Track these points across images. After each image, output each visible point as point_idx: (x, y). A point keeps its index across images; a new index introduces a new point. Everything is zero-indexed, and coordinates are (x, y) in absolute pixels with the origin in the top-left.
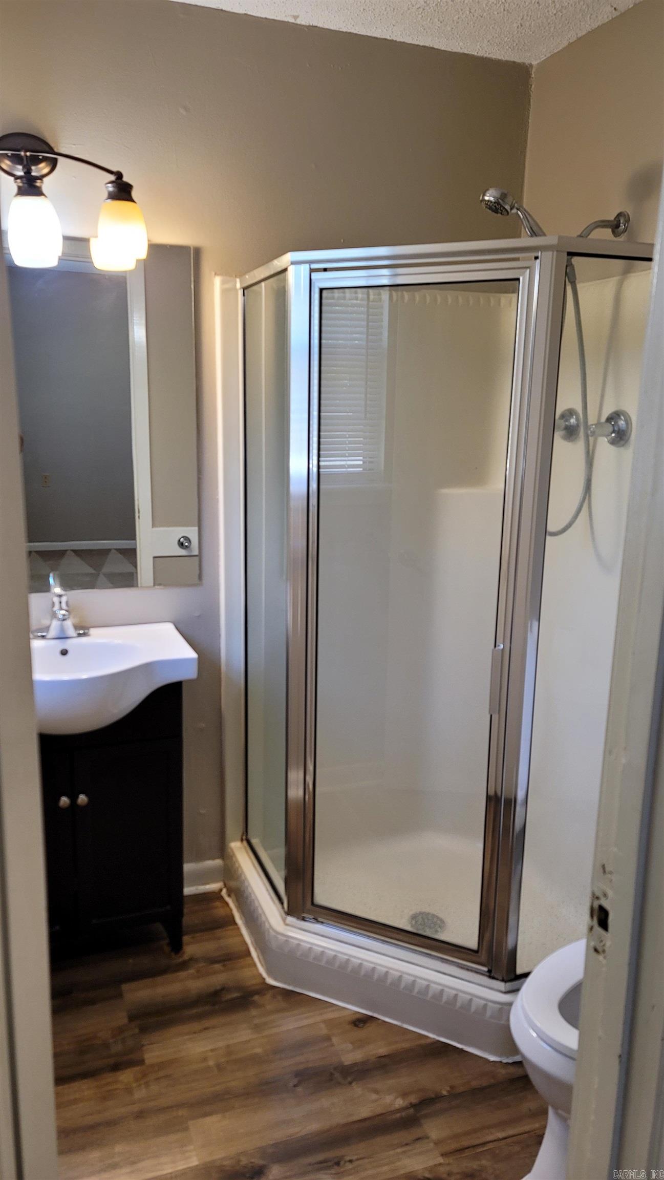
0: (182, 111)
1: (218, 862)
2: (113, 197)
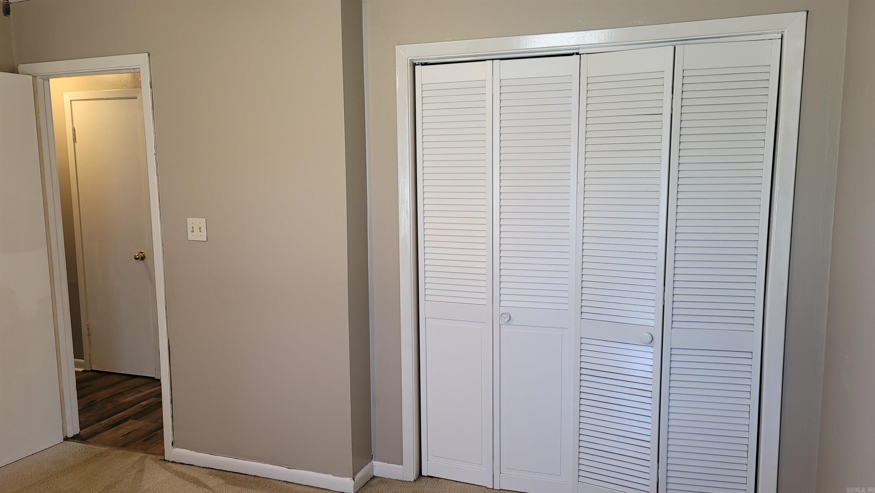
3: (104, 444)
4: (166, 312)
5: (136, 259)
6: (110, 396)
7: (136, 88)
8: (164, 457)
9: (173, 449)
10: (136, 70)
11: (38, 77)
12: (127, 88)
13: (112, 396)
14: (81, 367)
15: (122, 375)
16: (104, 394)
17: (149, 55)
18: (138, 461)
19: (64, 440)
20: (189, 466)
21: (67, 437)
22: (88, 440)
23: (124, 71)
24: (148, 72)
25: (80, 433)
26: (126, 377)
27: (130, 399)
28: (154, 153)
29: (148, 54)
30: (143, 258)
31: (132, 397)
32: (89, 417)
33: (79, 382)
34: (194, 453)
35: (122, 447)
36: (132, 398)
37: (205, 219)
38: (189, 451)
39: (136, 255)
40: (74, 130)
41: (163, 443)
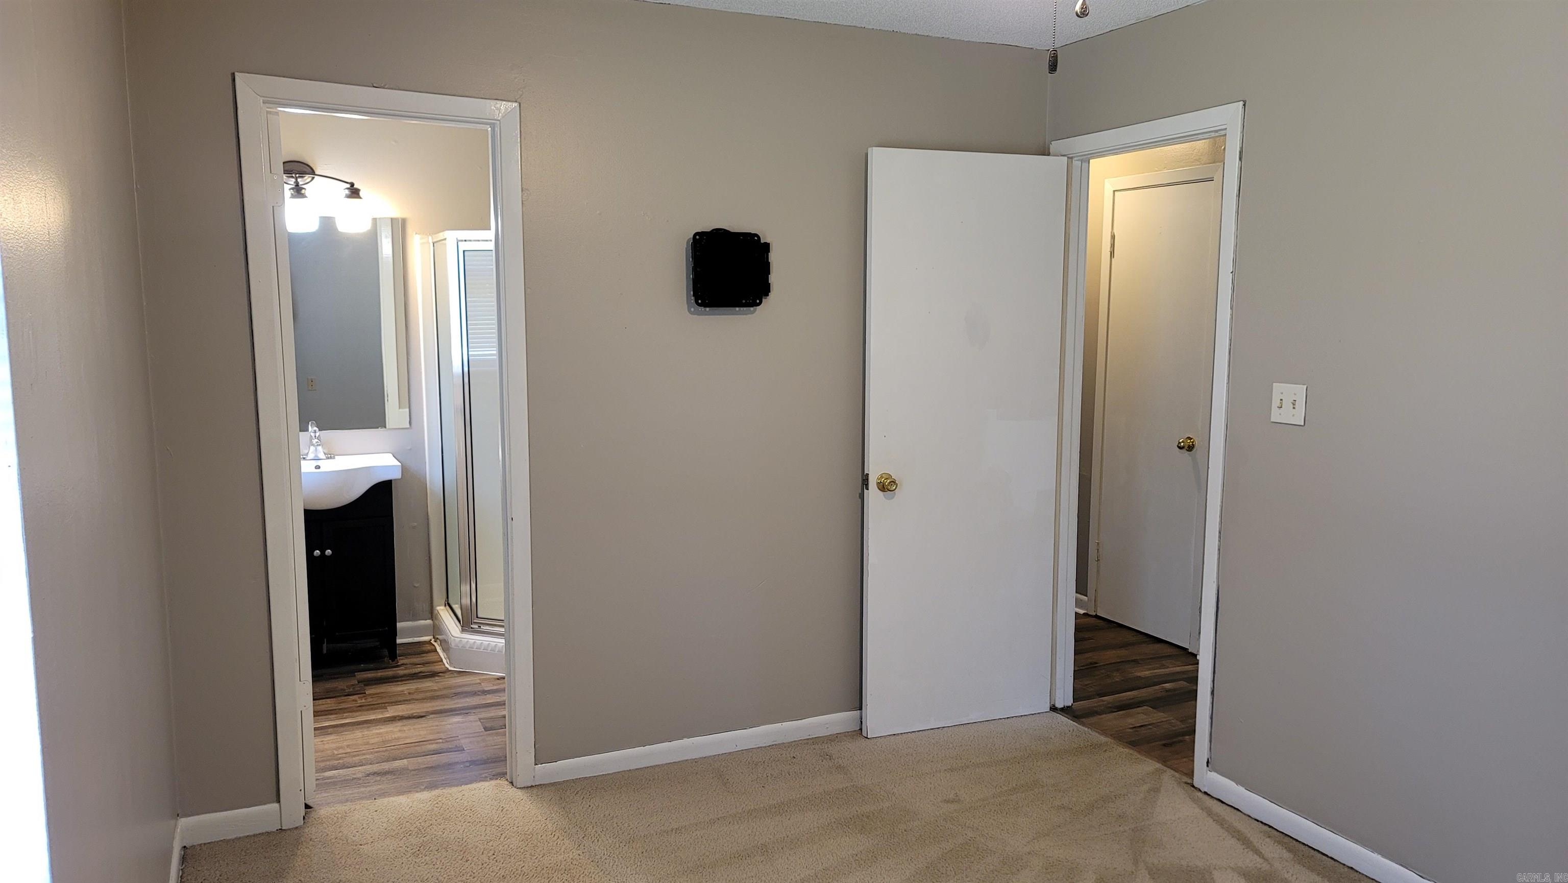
0: (394, 143)
1: (429, 622)
2: (348, 197)
3: (1104, 732)
4: (1219, 541)
5: (1180, 448)
6: (1118, 661)
7: (1214, 163)
8: (1193, 781)
9: (1208, 771)
10: (1219, 132)
11: (1075, 159)
12: (1200, 165)
13: (1123, 662)
14: (1081, 608)
15: (1138, 634)
16: (1111, 655)
17: (1244, 105)
18: (1153, 774)
19: (1050, 710)
20: (1233, 810)
21: (1054, 706)
22: (1083, 720)
23: (1200, 137)
24: (1239, 133)
25: (1073, 706)
26: (1145, 637)
27: (1147, 673)
28: (1232, 271)
29: (1244, 103)
30: (1190, 448)
31: (1151, 671)
32: (1086, 685)
33: (1078, 629)
34: (1241, 789)
35: (1129, 744)
36: (1151, 673)
37: (1305, 386)
38: (1233, 784)
39: (1181, 441)
40: (1113, 237)
41: (1192, 758)
